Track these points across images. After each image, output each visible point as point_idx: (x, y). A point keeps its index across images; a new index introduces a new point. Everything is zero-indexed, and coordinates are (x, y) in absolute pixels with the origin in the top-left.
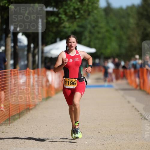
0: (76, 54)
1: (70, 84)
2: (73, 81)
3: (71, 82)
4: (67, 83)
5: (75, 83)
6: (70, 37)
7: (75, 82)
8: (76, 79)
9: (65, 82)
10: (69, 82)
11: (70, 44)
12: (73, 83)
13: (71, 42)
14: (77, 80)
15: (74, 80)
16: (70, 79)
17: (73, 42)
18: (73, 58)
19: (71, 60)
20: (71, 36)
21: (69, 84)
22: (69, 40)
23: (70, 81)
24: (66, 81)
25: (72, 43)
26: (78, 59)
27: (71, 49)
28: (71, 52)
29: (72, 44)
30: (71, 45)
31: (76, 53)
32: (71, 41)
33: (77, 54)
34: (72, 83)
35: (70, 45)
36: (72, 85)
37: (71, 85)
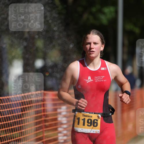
0: (100, 68)
1: (86, 123)
2: (93, 119)
3: (90, 121)
4: (81, 122)
5: (97, 123)
6: (89, 33)
7: (97, 120)
8: (98, 114)
9: (77, 121)
10: (84, 120)
11: (88, 46)
12: (93, 123)
13: (90, 44)
14: (100, 116)
15: (94, 117)
16: (88, 114)
17: (95, 43)
18: (94, 74)
19: (89, 78)
20: (92, 32)
21: (84, 125)
22: (87, 38)
23: (87, 118)
24: (79, 119)
25: (92, 44)
26: (104, 79)
27: (90, 57)
28: (91, 64)
29: (93, 46)
30: (90, 49)
31: (101, 66)
32: (90, 40)
33: (103, 69)
34: (91, 123)
35: (88, 49)
36: (91, 125)
37: (88, 125)
